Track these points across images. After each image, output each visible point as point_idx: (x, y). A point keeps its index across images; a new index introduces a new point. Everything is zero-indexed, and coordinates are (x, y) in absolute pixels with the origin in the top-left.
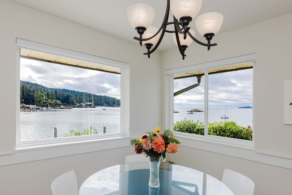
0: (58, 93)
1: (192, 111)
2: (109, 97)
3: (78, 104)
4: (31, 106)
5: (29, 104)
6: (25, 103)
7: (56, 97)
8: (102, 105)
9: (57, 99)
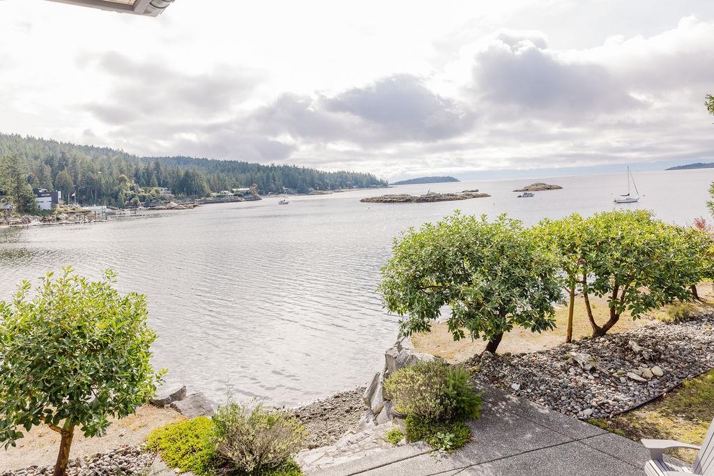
0: (162, 168)
1: (527, 190)
2: (296, 169)
3: (215, 194)
4: (95, 208)
5: (90, 204)
6: (81, 202)
7: (159, 179)
8: (278, 192)
9: (159, 185)
